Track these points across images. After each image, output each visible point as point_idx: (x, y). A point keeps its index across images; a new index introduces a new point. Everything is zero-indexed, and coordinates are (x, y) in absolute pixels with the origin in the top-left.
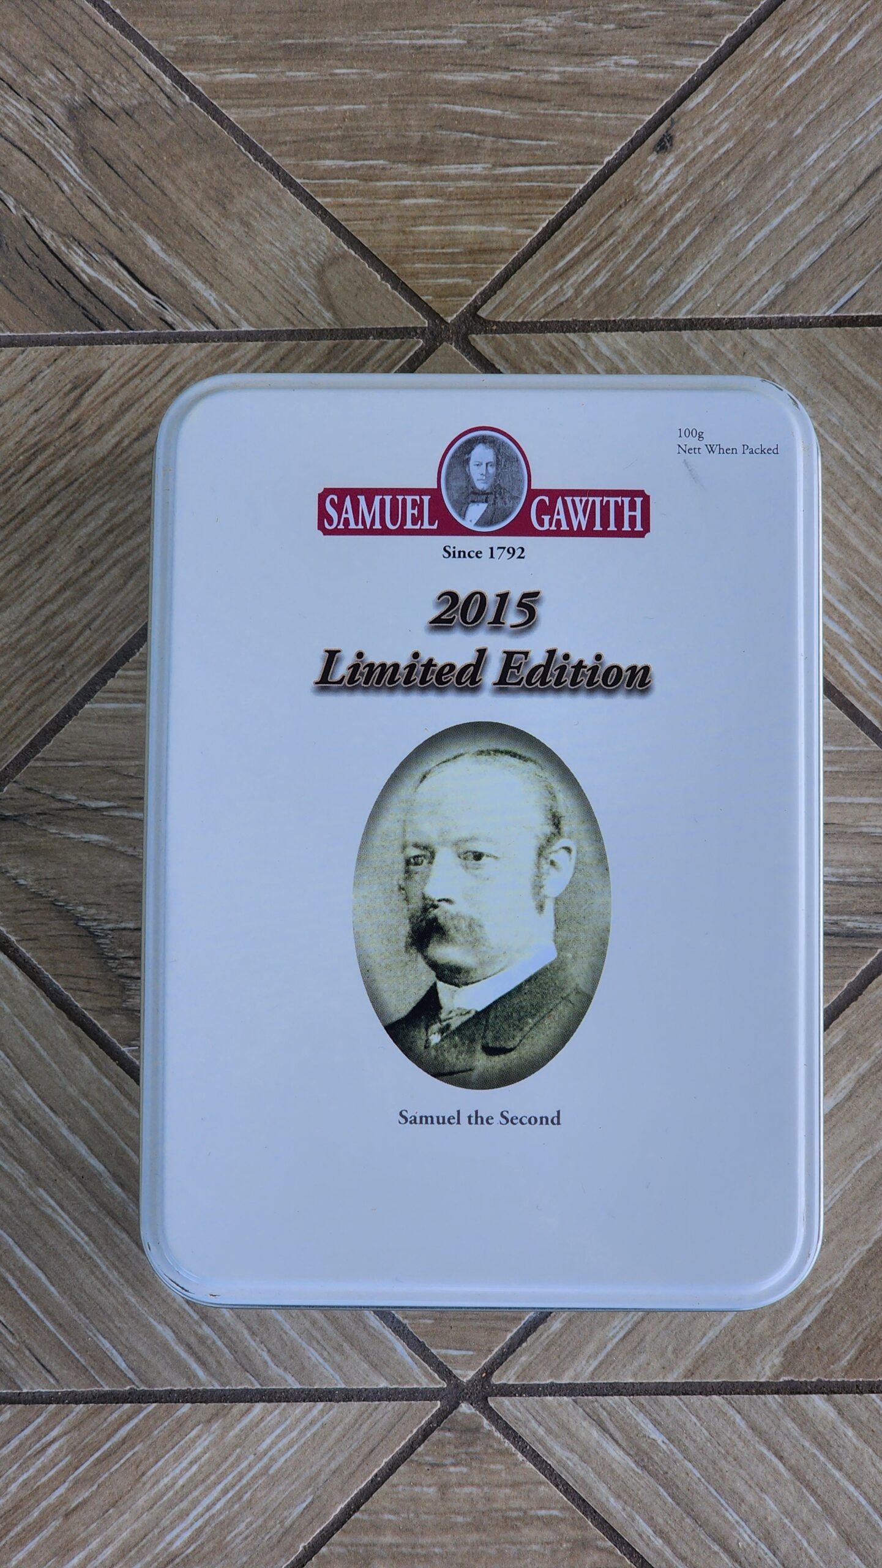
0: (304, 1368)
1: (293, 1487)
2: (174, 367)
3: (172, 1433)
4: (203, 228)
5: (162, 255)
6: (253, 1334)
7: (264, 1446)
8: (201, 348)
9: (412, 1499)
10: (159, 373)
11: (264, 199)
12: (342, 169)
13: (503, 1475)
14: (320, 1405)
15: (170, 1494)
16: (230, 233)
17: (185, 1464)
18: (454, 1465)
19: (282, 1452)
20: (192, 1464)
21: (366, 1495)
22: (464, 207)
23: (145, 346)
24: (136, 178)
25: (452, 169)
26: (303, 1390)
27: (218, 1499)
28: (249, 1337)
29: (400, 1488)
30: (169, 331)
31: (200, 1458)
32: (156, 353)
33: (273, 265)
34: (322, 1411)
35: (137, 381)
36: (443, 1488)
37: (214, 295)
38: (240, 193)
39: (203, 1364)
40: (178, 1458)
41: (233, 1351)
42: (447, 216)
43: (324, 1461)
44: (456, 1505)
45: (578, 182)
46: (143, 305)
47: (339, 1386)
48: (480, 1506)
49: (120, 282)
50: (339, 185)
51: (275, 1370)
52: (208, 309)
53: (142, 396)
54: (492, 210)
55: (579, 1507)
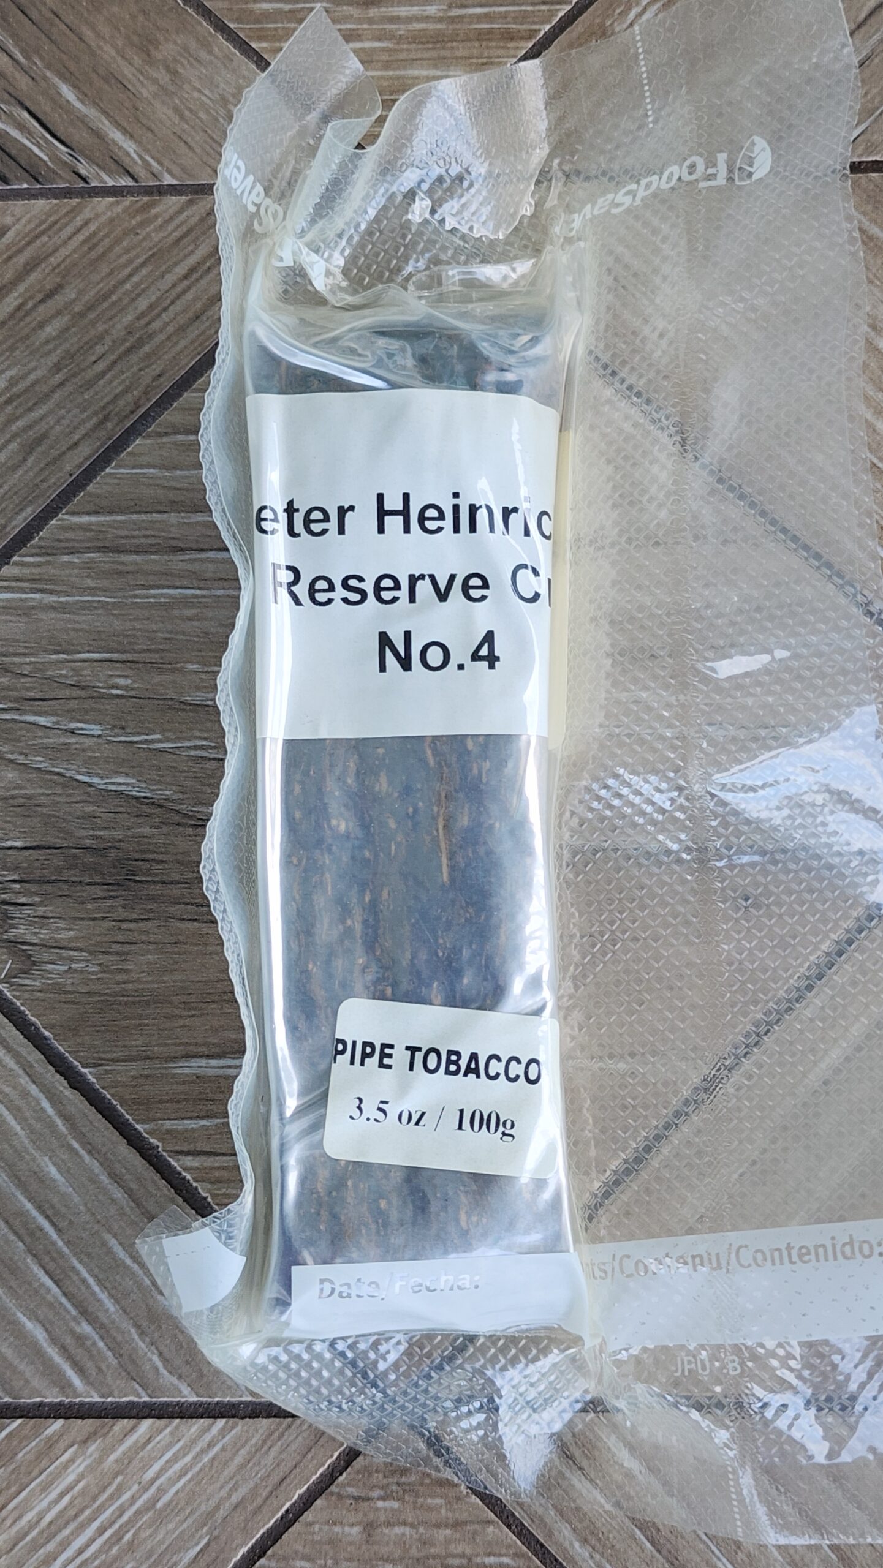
0: (201, 1376)
1: (185, 1525)
2: (86, 223)
3: (39, 1457)
4: (124, 76)
5: (78, 104)
6: (142, 1334)
7: (151, 1473)
8: (118, 203)
9: (331, 1542)
10: (69, 230)
11: (193, 45)
12: (279, 12)
13: (443, 1511)
14: (221, 1422)
15: (34, 1533)
16: (155, 81)
17: (54, 1495)
18: (381, 1498)
19: (173, 1482)
20: (62, 1495)
21: (274, 1536)
22: (417, 50)
23: (55, 202)
24: (52, 24)
25: (403, 11)
26: (201, 1404)
27: (92, 1540)
28: (136, 1337)
29: (317, 1527)
30: (82, 184)
31: (72, 1488)
32: (68, 208)
33: (202, 115)
34: (223, 1429)
35: (45, 238)
36: (369, 1528)
37: (134, 146)
38: (167, 40)
39: (81, 1371)
40: (45, 1488)
41: (118, 1355)
42: (397, 61)
43: (223, 1493)
44: (385, 1550)
45: (543, 22)
46: (54, 158)
47: (244, 1399)
48: (414, 1552)
49: (29, 134)
50: (276, 29)
51: (167, 1378)
52: (126, 161)
53: (50, 255)
54: (447, 53)
55: (536, 1555)
